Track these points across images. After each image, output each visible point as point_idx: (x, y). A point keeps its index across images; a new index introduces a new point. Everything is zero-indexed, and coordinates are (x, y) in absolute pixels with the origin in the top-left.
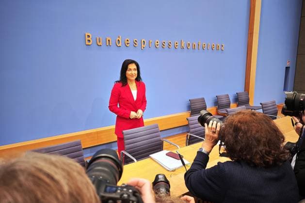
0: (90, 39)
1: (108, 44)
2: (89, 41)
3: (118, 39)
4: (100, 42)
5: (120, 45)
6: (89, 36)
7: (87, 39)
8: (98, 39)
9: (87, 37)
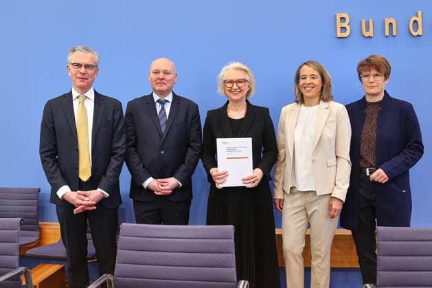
0: (345, 24)
1: (387, 34)
2: (343, 29)
3: (414, 18)
4: (368, 30)
5: (420, 32)
6: (343, 19)
7: (339, 25)
8: (364, 22)
9: (338, 20)
